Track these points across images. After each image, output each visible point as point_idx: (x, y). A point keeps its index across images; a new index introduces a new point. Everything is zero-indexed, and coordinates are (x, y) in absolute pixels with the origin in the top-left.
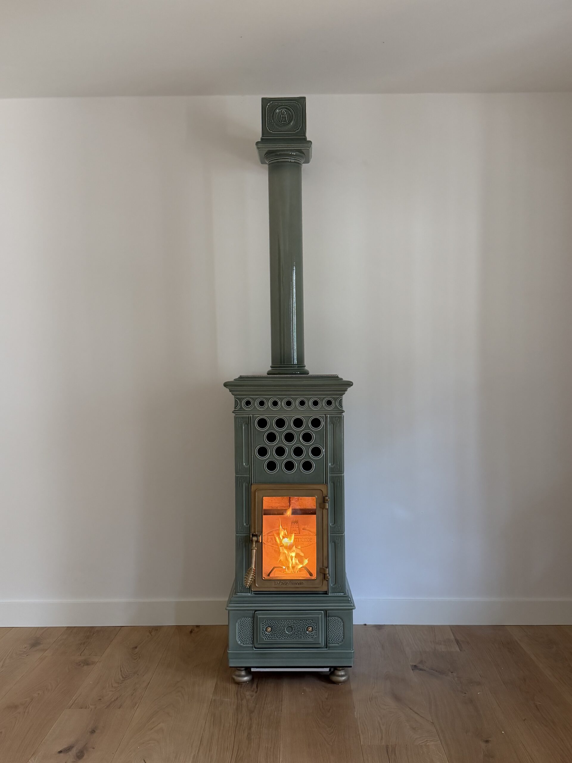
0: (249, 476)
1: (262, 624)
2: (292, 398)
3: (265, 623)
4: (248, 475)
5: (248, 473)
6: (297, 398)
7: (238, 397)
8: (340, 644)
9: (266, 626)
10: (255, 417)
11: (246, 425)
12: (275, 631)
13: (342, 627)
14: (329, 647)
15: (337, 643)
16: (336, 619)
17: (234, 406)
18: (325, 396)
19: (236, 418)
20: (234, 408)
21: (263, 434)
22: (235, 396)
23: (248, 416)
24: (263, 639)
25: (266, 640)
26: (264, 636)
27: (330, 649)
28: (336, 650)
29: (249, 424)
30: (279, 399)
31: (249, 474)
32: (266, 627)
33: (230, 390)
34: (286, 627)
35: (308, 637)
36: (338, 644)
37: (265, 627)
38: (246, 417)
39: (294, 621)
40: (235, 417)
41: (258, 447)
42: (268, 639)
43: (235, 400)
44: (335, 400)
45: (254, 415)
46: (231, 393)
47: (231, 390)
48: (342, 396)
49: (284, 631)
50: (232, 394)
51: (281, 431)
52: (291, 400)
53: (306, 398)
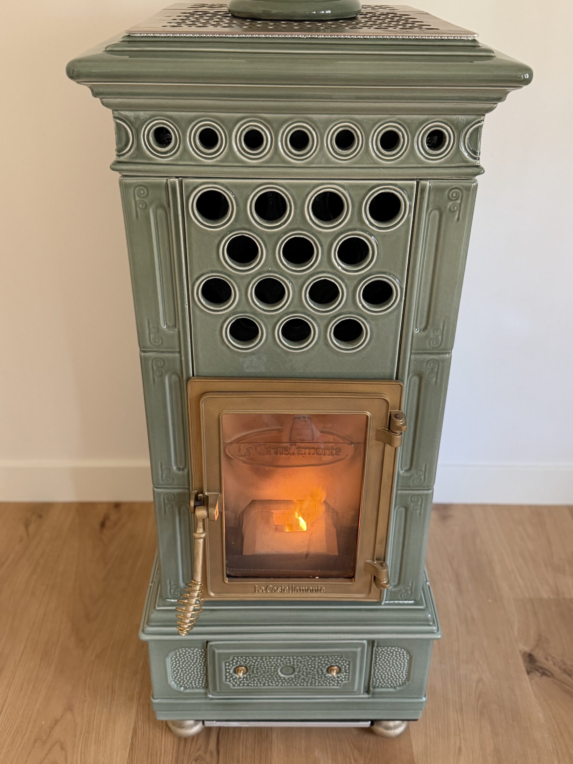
0: (181, 357)
1: (226, 663)
2: (311, 122)
3: (232, 661)
4: (177, 355)
5: (178, 350)
6: (327, 123)
7: (123, 113)
8: (398, 688)
9: (233, 665)
10: (187, 186)
11: (160, 212)
12: (255, 672)
13: (406, 663)
14: (373, 694)
15: (391, 687)
16: (394, 651)
17: (114, 146)
18: (426, 117)
19: (124, 187)
20: (115, 153)
21: (216, 242)
22: (113, 110)
23: (164, 180)
24: (229, 686)
25: (235, 688)
26: (230, 681)
27: (376, 696)
28: (387, 698)
29: (169, 206)
30: (268, 122)
31: (180, 352)
32: (234, 667)
33: (92, 91)
34: (280, 668)
35: (330, 683)
36: (395, 688)
37: (232, 667)
38: (157, 186)
39: (299, 658)
40: (121, 183)
41: (203, 280)
42: (239, 685)
43: (118, 125)
44: (458, 128)
45: (185, 181)
46: (98, 100)
47: (96, 90)
48: (482, 118)
49: (276, 673)
50: (103, 104)
51: (274, 234)
52: (308, 128)
53: (357, 121)
